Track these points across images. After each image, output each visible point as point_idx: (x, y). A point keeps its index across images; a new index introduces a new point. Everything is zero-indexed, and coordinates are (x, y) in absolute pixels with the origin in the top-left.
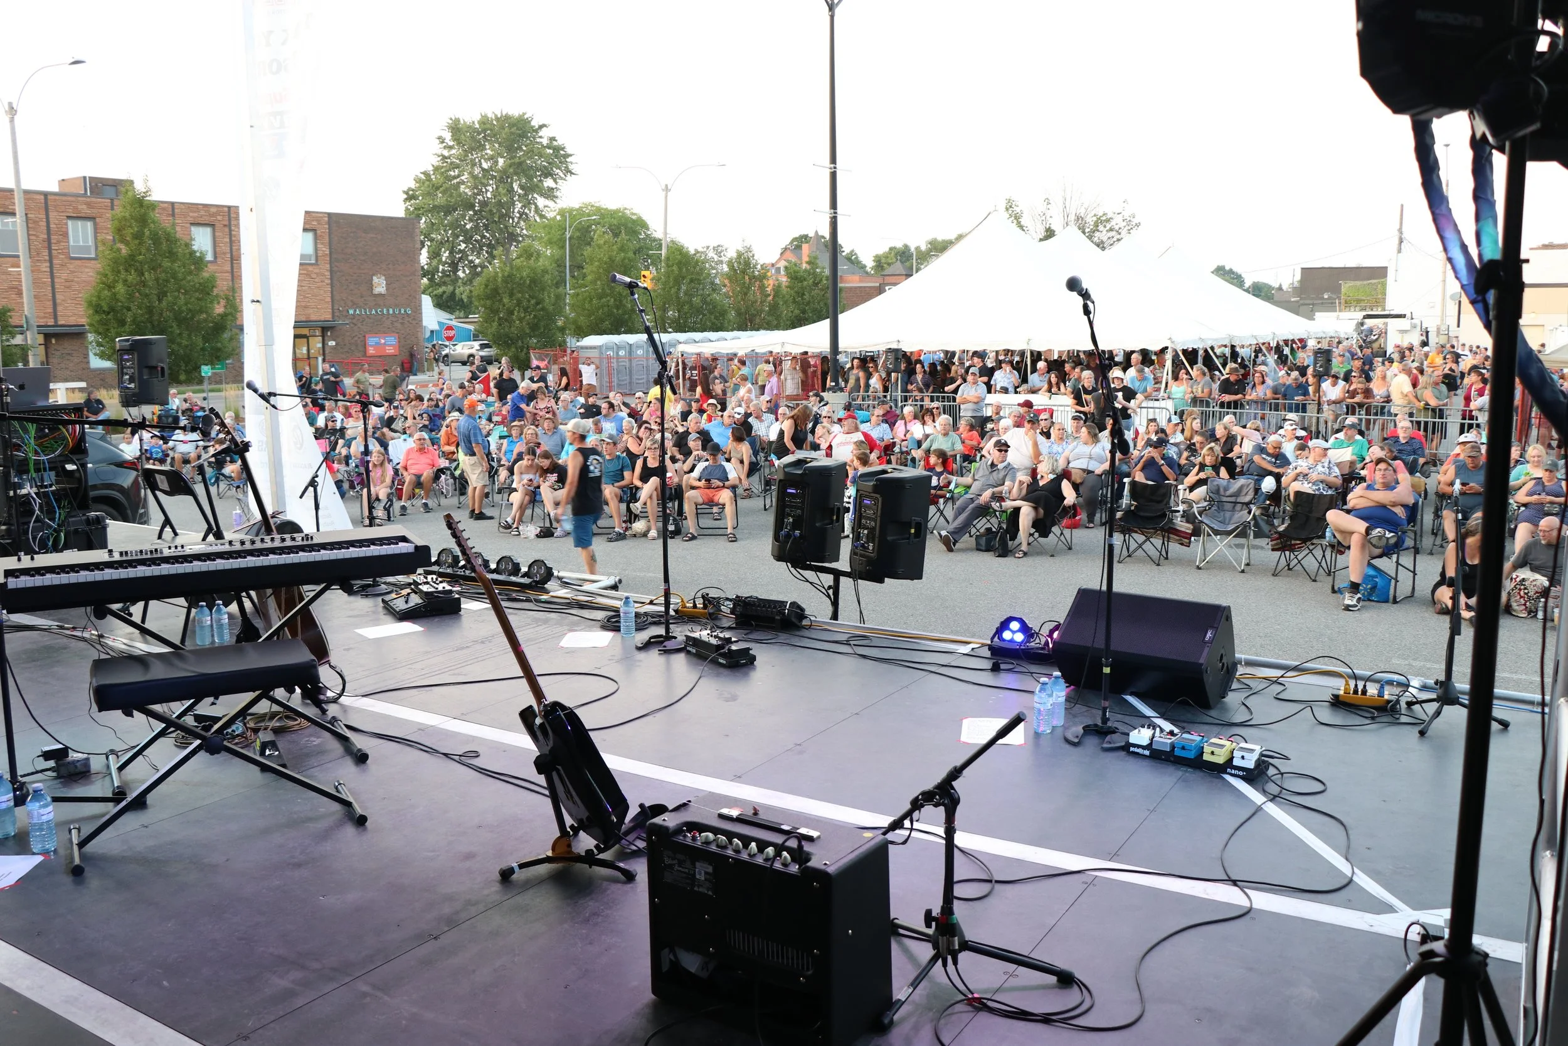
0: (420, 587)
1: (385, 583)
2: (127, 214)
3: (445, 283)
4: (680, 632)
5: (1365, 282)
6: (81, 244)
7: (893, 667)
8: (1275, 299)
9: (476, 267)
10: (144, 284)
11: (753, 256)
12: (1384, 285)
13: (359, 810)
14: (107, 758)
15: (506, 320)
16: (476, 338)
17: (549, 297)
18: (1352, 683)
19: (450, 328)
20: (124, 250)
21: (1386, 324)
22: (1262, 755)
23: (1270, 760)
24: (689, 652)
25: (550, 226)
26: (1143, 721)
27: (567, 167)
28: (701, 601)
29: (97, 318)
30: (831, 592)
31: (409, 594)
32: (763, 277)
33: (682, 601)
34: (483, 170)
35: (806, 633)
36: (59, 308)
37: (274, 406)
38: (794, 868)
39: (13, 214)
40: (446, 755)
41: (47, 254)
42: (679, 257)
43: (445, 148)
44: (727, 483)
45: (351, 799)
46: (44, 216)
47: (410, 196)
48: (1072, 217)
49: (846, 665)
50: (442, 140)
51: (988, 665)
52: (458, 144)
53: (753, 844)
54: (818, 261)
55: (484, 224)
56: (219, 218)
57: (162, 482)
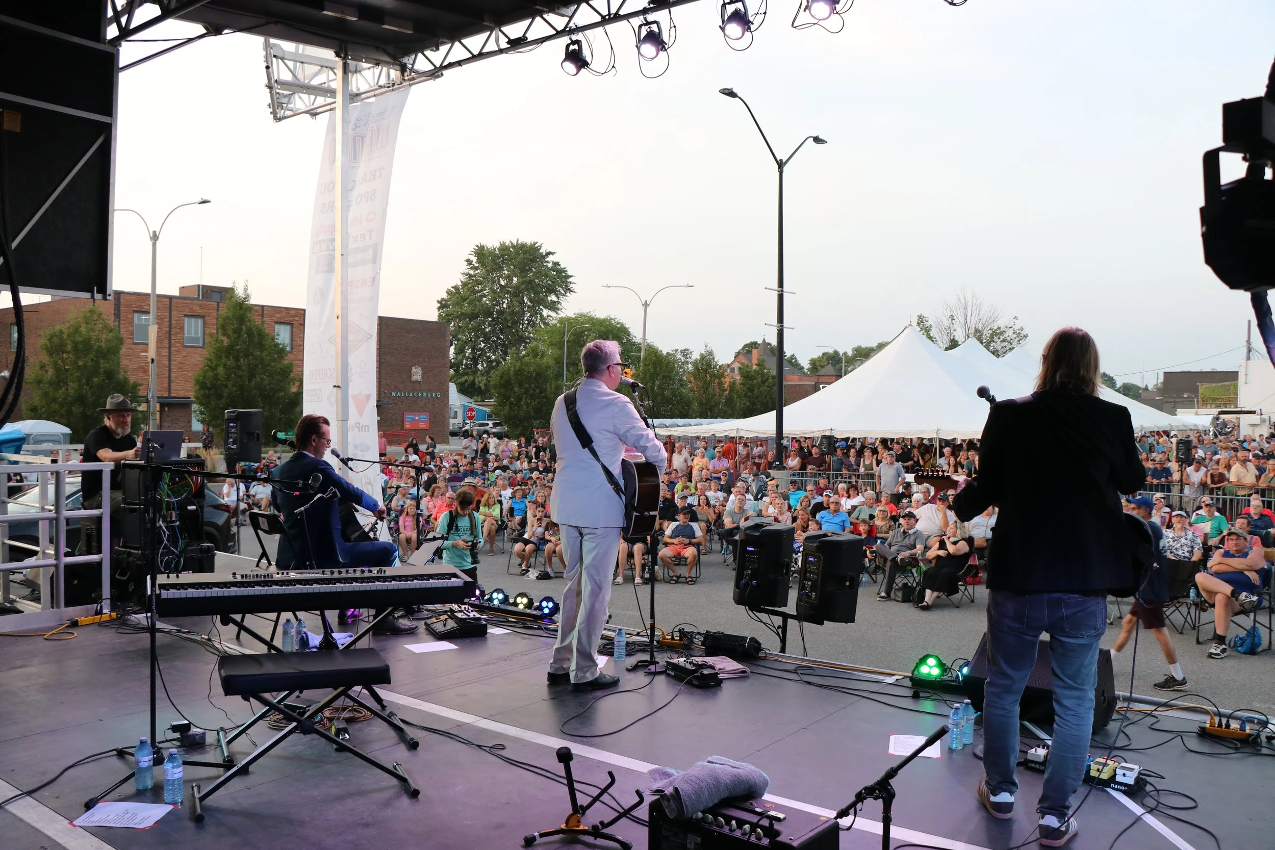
0: (456, 614)
1: (426, 610)
2: (230, 315)
3: (467, 374)
4: (662, 659)
5: (1220, 384)
6: (193, 335)
7: (832, 692)
8: (1143, 397)
9: (492, 361)
10: (238, 367)
11: (714, 358)
12: (1236, 387)
13: (414, 785)
14: (218, 734)
15: (515, 405)
16: (490, 417)
17: (551, 387)
18: (1217, 720)
19: (471, 410)
20: (226, 342)
21: (1239, 419)
22: (1140, 773)
23: (1148, 779)
24: (668, 675)
25: (552, 331)
26: (1038, 742)
27: (567, 286)
28: (678, 634)
29: (202, 392)
30: (780, 631)
31: (446, 619)
32: (721, 376)
33: (663, 634)
34: (501, 285)
35: (762, 663)
36: (173, 384)
37: (351, 469)
38: (765, 842)
39: (148, 313)
40: (479, 746)
41: (167, 343)
42: (654, 358)
43: (472, 268)
44: (693, 541)
45: (406, 776)
46: (168, 314)
47: (443, 305)
48: (972, 331)
49: (793, 689)
50: (469, 262)
51: (909, 693)
52: (482, 266)
53: (734, 822)
54: (765, 364)
55: (500, 328)
56: (297, 318)
57: (263, 523)
